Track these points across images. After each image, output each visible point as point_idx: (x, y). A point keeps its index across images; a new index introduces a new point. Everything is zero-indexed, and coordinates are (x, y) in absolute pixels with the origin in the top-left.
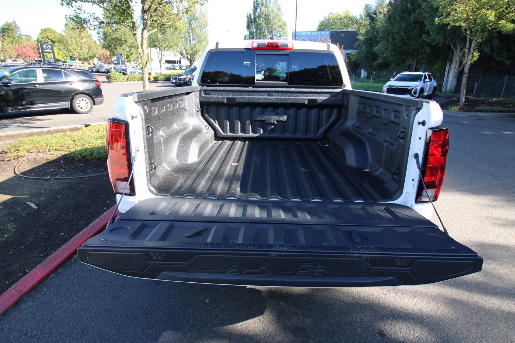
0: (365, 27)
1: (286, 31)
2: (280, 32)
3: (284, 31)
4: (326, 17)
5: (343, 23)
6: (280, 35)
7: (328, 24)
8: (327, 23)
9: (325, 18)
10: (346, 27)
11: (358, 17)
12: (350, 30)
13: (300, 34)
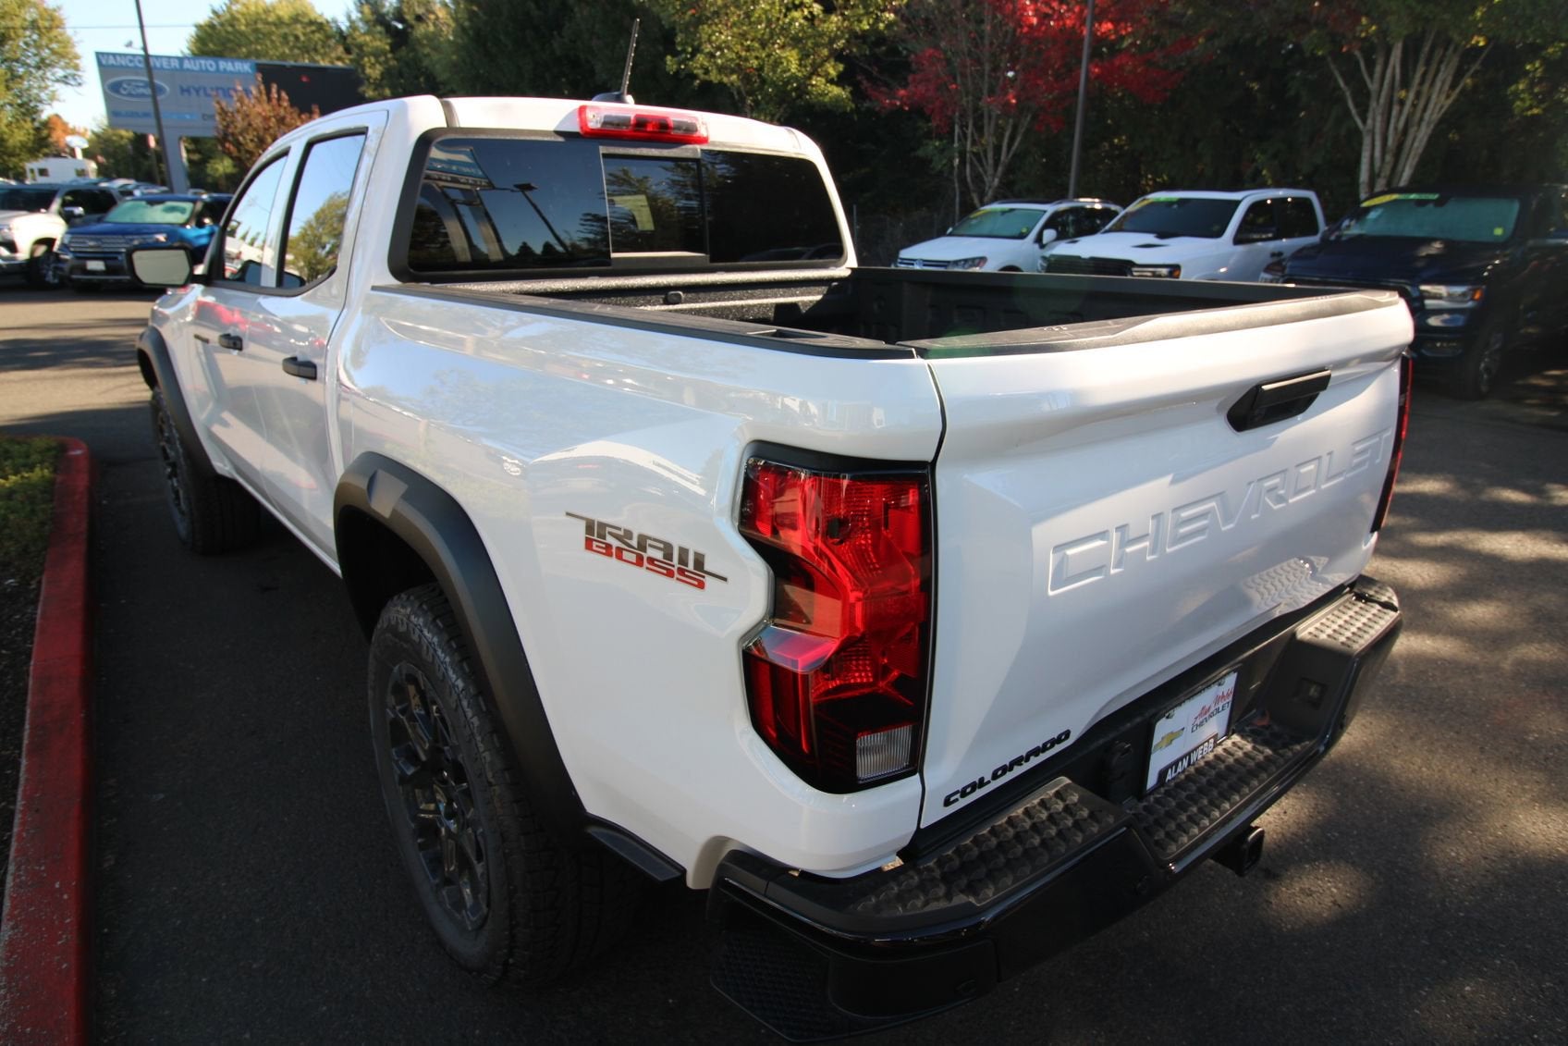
0: (382, 59)
1: (67, 43)
2: (38, 47)
3: (54, 46)
4: (221, 12)
5: (291, 38)
6: (43, 60)
7: (231, 37)
8: (227, 32)
9: (215, 12)
10: (308, 52)
11: (344, 26)
12: (324, 63)
13: (131, 61)
